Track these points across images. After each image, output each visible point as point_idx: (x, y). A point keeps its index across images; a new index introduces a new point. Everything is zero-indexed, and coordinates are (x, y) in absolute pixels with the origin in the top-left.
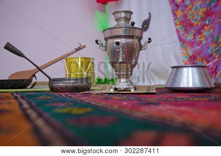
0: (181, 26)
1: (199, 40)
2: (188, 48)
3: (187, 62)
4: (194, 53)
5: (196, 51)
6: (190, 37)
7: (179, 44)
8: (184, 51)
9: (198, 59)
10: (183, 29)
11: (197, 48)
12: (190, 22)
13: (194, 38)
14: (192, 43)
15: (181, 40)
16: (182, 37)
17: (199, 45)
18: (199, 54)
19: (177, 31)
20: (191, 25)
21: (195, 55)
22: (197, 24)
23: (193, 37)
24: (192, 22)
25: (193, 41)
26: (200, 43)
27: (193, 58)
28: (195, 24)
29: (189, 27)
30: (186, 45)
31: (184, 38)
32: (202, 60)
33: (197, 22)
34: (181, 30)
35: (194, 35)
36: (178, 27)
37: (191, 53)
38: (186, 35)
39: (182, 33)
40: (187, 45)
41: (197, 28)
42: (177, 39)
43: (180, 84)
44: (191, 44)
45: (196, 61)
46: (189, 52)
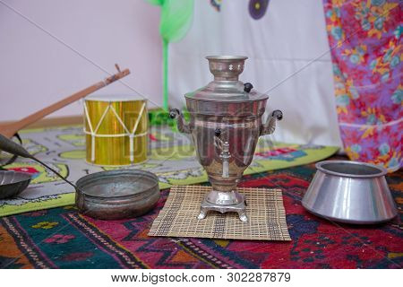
0: (338, 27)
1: (375, 70)
2: (350, 82)
3: (346, 111)
4: (361, 96)
5: (366, 93)
6: (356, 59)
7: (330, 68)
8: (341, 85)
9: (369, 110)
10: (343, 37)
11: (370, 87)
12: (361, 26)
13: (365, 63)
14: (361, 72)
15: (336, 60)
16: (338, 54)
17: (374, 82)
18: (372, 100)
19: (330, 37)
20: (363, 34)
21: (363, 100)
22: (374, 35)
23: (363, 60)
24: (365, 27)
25: (362, 68)
26: (376, 78)
27: (358, 105)
28: (370, 33)
29: (356, 36)
30: (345, 75)
31: (343, 57)
32: (377, 113)
33: (375, 31)
34: (337, 38)
35: (366, 56)
36: (333, 29)
37: (356, 96)
38: (347, 51)
39: (339, 44)
40: (349, 76)
41: (373, 42)
42: (328, 56)
44: (358, 75)
45: (363, 113)
46: (351, 91)
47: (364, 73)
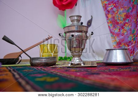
0: (111, 24)
1: (122, 32)
2: (116, 37)
3: (116, 46)
5: (121, 39)
6: (117, 31)
7: (110, 35)
8: (113, 39)
9: (122, 44)
10: (113, 26)
11: (122, 37)
13: (120, 31)
14: (118, 34)
15: (111, 32)
16: (111, 30)
17: (122, 36)
18: (123, 41)
19: (109, 27)
20: (117, 23)
21: (120, 41)
22: (121, 23)
23: (119, 31)
24: (118, 21)
26: (123, 34)
27: (119, 43)
28: (120, 23)
29: (116, 24)
30: (114, 36)
31: (113, 31)
32: (125, 45)
33: (121, 21)
34: (111, 26)
35: (119, 29)
36: (109, 24)
37: (118, 41)
38: (114, 29)
39: (112, 28)
40: (115, 36)
41: (121, 25)
42: (109, 32)
43: (112, 60)
44: (118, 35)
45: (121, 46)
46: (117, 40)
47: (120, 34)
